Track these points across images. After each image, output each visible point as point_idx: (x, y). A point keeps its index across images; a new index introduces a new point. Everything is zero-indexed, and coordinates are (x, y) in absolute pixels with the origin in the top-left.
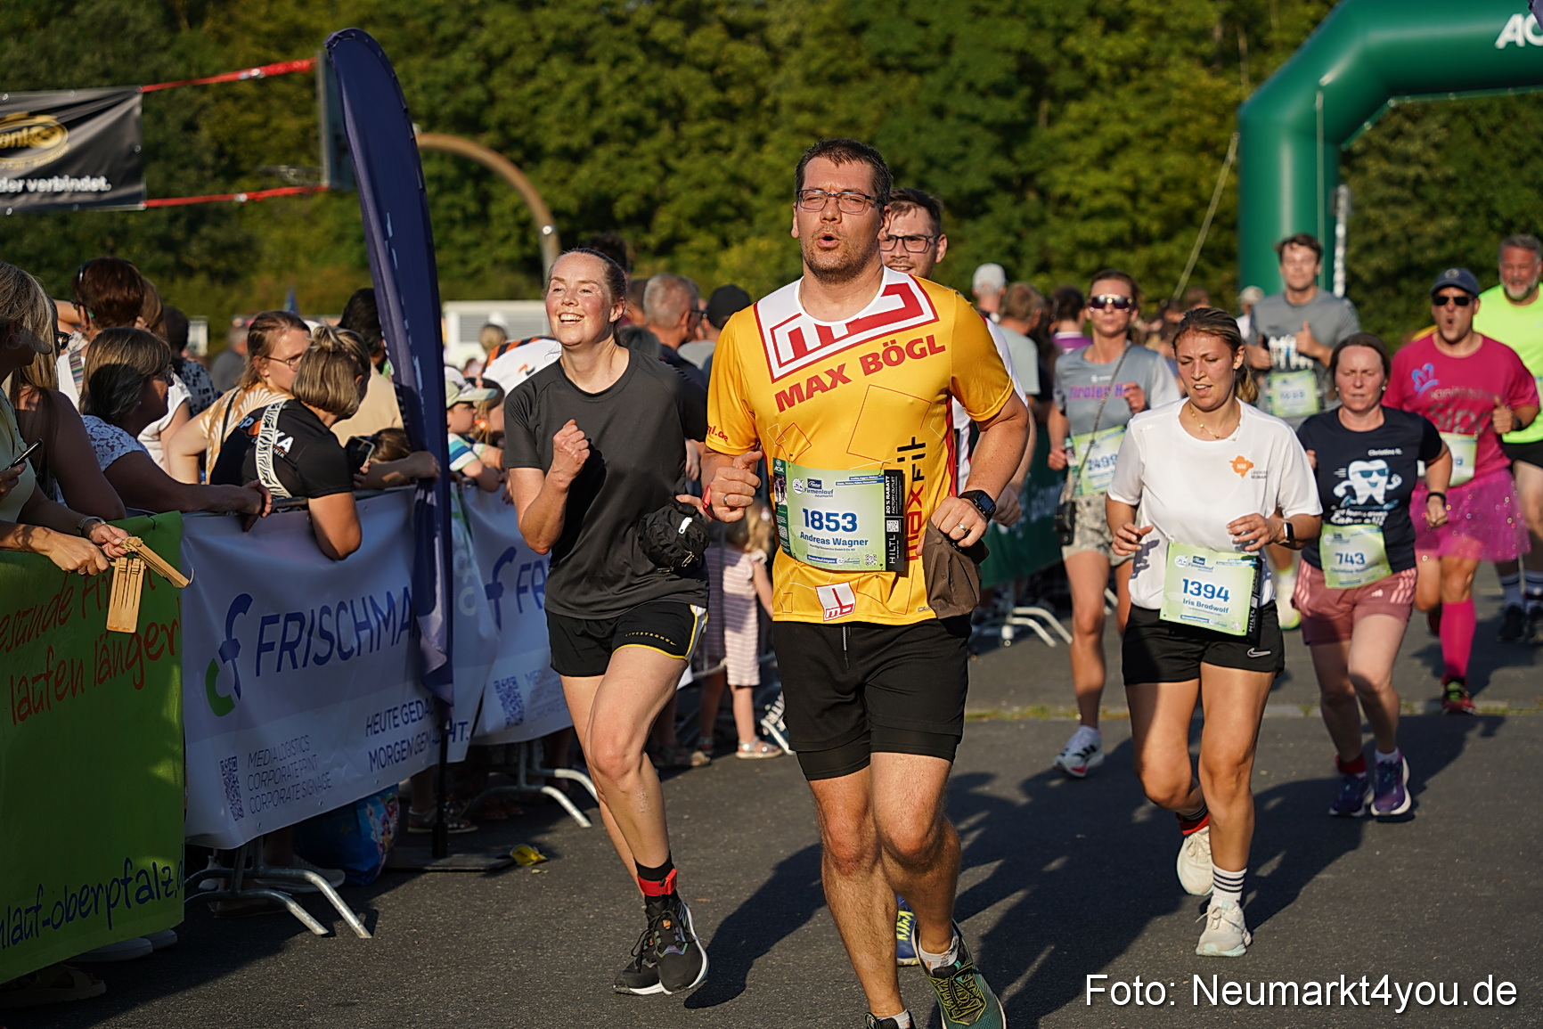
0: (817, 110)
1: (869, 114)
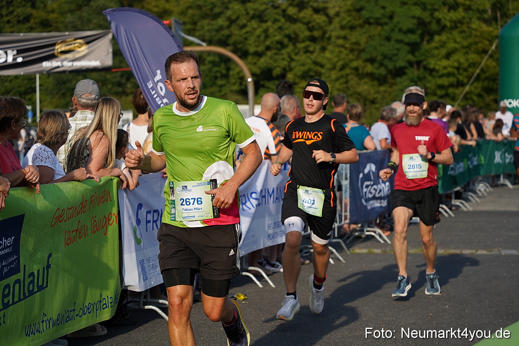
0: (345, 38)
1: (363, 40)
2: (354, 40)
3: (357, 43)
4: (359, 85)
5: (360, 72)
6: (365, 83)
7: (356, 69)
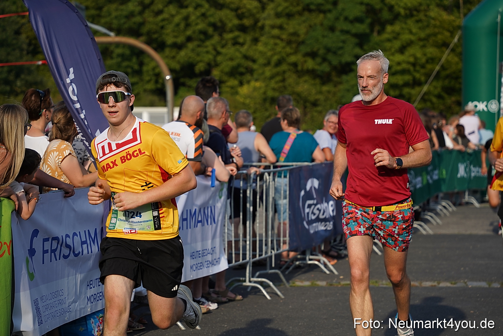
0: (281, 27)
1: (302, 30)
2: (291, 30)
3: (295, 34)
4: (298, 84)
5: (299, 68)
6: (305, 81)
7: (295, 65)
